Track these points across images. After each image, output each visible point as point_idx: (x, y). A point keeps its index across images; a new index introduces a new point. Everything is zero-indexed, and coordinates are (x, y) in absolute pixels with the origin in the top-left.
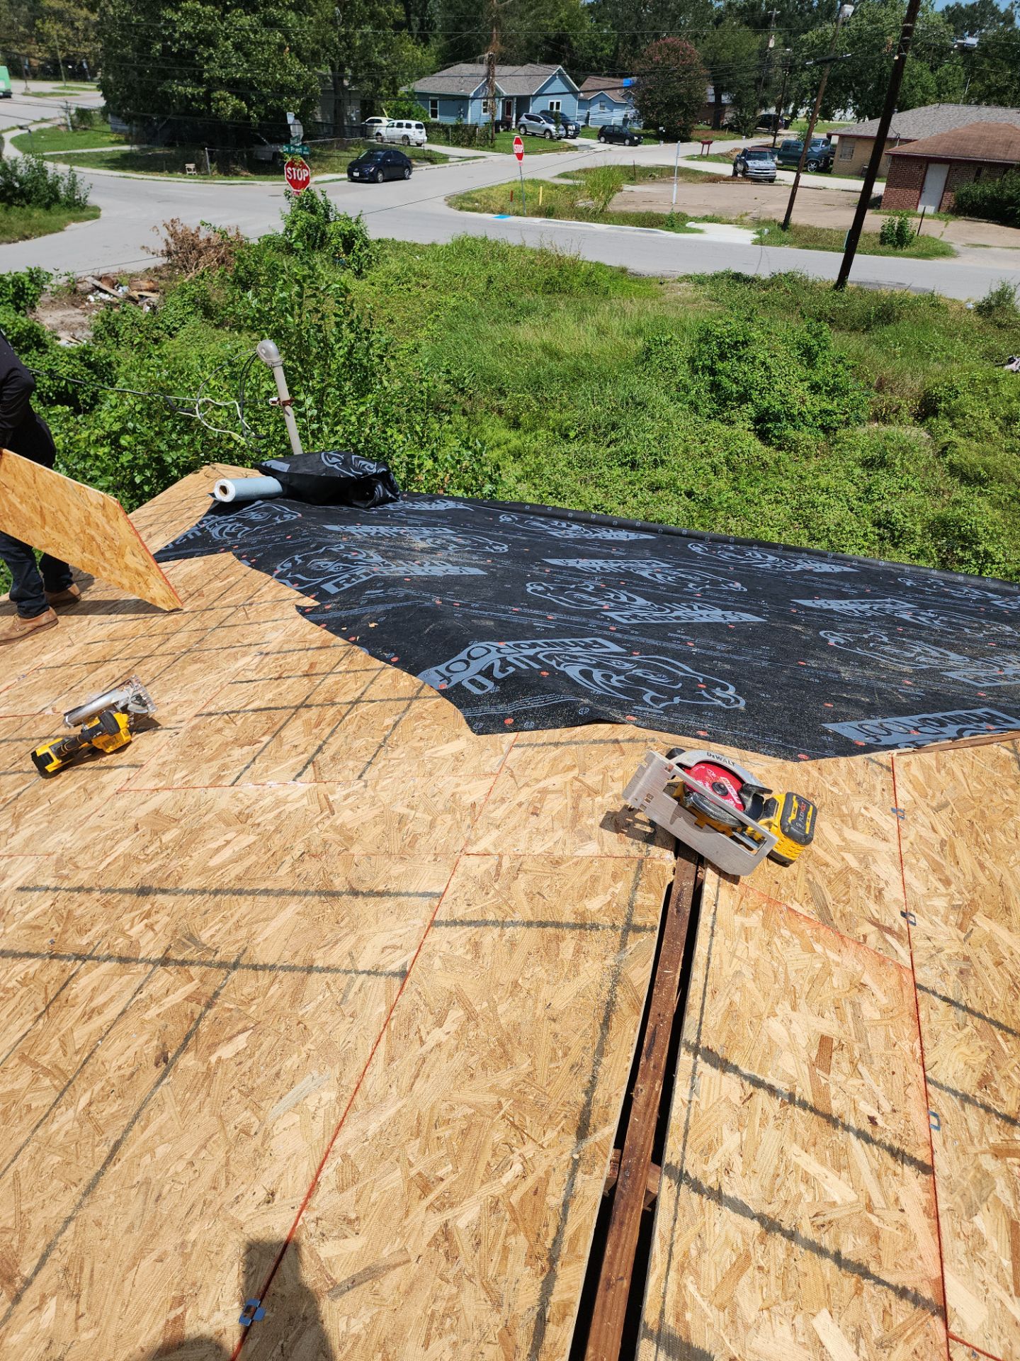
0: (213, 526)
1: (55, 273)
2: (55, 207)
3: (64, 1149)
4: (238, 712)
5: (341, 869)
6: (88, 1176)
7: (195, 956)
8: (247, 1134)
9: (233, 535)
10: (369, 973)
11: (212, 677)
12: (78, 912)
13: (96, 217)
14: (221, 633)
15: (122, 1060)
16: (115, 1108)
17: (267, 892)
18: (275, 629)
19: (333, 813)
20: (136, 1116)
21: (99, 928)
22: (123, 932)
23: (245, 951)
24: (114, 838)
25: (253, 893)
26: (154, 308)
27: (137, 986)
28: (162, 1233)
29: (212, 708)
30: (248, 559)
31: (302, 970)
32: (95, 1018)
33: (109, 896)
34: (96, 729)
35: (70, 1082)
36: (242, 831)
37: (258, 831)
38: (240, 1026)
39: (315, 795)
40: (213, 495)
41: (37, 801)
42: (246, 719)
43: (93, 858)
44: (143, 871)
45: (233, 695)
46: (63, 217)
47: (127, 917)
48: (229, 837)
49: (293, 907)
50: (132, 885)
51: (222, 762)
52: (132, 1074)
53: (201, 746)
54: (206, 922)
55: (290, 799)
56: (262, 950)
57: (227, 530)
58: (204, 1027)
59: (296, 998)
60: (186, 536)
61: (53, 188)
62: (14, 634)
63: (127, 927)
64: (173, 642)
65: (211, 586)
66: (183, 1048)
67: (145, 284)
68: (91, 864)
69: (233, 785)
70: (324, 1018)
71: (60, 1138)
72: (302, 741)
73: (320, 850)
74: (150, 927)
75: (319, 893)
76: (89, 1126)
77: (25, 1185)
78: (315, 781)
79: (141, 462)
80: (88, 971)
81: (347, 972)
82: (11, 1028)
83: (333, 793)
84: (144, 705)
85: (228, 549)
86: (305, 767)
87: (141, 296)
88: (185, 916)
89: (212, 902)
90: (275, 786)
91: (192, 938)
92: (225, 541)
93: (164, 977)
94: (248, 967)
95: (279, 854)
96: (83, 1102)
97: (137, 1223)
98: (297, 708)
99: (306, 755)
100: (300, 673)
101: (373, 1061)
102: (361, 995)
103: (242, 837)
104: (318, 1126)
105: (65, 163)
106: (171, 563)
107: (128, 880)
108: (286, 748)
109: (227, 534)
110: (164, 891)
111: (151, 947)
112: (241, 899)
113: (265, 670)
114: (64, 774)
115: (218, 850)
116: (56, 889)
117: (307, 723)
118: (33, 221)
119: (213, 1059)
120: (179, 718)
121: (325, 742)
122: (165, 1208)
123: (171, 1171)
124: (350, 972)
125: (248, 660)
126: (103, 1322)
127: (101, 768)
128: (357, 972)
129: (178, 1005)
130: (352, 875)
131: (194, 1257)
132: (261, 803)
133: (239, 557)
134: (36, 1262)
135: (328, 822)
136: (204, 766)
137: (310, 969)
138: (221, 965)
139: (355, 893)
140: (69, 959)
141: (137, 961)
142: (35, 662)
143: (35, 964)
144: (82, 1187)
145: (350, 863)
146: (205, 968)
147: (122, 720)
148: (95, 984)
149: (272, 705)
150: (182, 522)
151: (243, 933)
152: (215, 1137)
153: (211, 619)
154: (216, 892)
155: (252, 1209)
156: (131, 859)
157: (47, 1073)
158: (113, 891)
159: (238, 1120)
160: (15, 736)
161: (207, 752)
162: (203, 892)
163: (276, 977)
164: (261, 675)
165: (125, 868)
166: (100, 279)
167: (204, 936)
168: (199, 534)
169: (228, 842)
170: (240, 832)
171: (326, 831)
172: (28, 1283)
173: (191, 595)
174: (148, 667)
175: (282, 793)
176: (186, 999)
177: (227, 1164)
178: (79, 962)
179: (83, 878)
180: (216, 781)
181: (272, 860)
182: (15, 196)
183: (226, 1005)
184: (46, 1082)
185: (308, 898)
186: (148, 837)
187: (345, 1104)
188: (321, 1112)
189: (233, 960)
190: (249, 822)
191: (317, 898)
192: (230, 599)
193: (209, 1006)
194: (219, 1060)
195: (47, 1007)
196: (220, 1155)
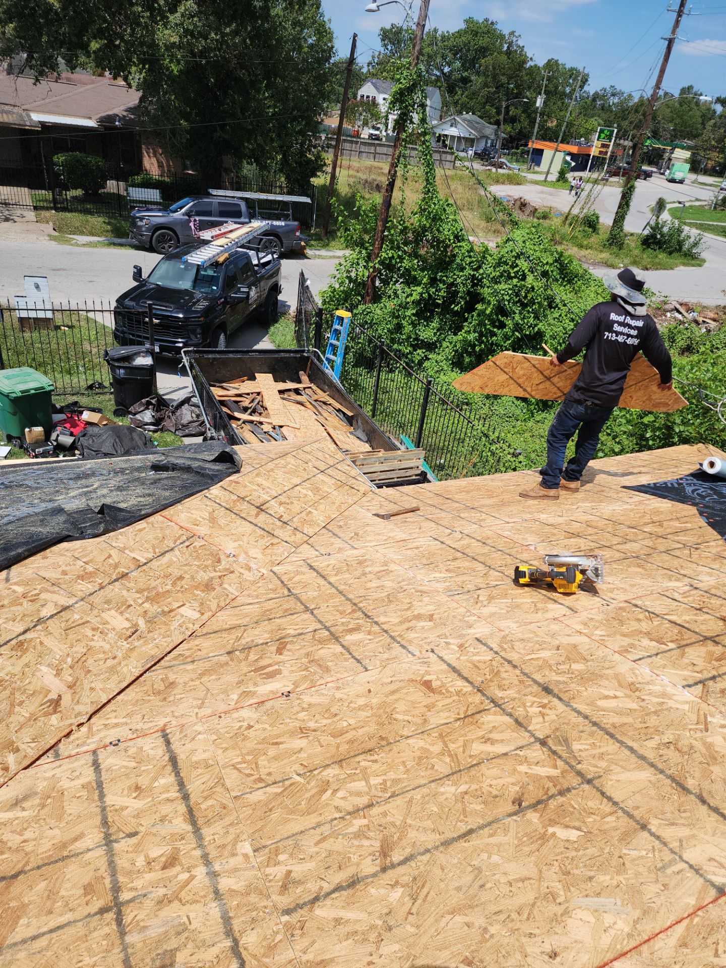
0: (690, 485)
1: (658, 294)
2: (675, 255)
3: (441, 807)
4: (658, 616)
5: (697, 775)
6: (449, 835)
7: (564, 755)
8: (554, 899)
9: (703, 497)
10: (691, 866)
11: (647, 582)
12: (504, 675)
13: (700, 266)
14: (666, 557)
15: (494, 782)
16: (479, 807)
17: (631, 749)
18: (710, 575)
19: (707, 730)
20: (489, 824)
21: (511, 693)
22: (525, 706)
23: (600, 777)
24: (542, 645)
25: (621, 743)
26: (709, 331)
27: (520, 744)
28: (476, 910)
29: (639, 603)
30: (708, 518)
31: (638, 822)
32: (488, 745)
33: (525, 679)
34: (561, 574)
35: (460, 771)
36: (630, 697)
37: (642, 704)
38: (577, 824)
39: (696, 708)
40: (701, 465)
41: (505, 596)
42: (662, 624)
43: (524, 649)
44: (552, 677)
45: (658, 602)
46: (677, 261)
47: (530, 698)
48: (618, 694)
49: (647, 774)
50: (541, 681)
51: (631, 641)
52: (496, 796)
53: (622, 623)
54: (580, 738)
55: (674, 698)
56: (612, 786)
57: (699, 492)
58: (552, 804)
59: (626, 838)
60: (665, 483)
61: (680, 244)
62: (531, 494)
63: (528, 704)
64: (628, 546)
65: (671, 523)
66: (534, 806)
67: (712, 315)
68: (522, 651)
69: (634, 661)
70: (641, 869)
71: (442, 798)
72: (701, 664)
73: (685, 749)
74: (543, 715)
75: (673, 780)
76: (459, 806)
77: (413, 810)
78: (701, 698)
79: (657, 425)
80: (495, 714)
81: (672, 852)
82: (442, 714)
83: (713, 716)
84: (597, 576)
85: (694, 504)
86: (696, 684)
87: (704, 322)
88: (568, 724)
89: (589, 728)
90: (666, 680)
91: (566, 742)
92: (694, 499)
93: (537, 752)
94: (597, 789)
95: (651, 730)
96: (463, 788)
97: (464, 889)
98: (706, 638)
99: (700, 675)
100: (718, 615)
101: (669, 933)
102: (679, 877)
103: (627, 700)
104: (606, 940)
105: (697, 228)
106: (648, 496)
107: (540, 676)
108: (686, 661)
109: (698, 494)
110: (560, 699)
111: (539, 727)
112: (611, 741)
113: (690, 599)
114: (526, 589)
115: (607, 697)
116: (496, 653)
117: (710, 654)
118: (657, 260)
119: (551, 830)
120: (613, 596)
121: (720, 676)
122: (484, 896)
123: (497, 877)
124: (675, 853)
125: (681, 586)
126: (422, 930)
127: (549, 598)
128: (681, 857)
129: (541, 778)
130: (706, 785)
131: (489, 944)
132: (651, 687)
133: (701, 513)
134: (402, 858)
135: (699, 734)
136: (618, 637)
137: (644, 827)
138: (579, 773)
139: (704, 802)
140: (488, 699)
141: (526, 729)
142: (536, 516)
143: (468, 688)
144: (443, 838)
145: (706, 774)
146: (567, 767)
147: (579, 577)
148: (496, 724)
149: (686, 625)
150: (666, 473)
151: (603, 764)
152: (532, 881)
153: (662, 545)
154: (595, 724)
155: (538, 951)
156: (546, 665)
157: (450, 756)
158: (529, 677)
159: (552, 884)
160: (507, 551)
161: (624, 629)
162: (586, 717)
163: (616, 812)
164: (685, 600)
165: (540, 668)
166: (681, 305)
167: (576, 746)
168: (676, 486)
169: (616, 697)
170: (627, 696)
171: (695, 739)
172: (393, 866)
173: (653, 522)
174: (604, 553)
175: (670, 690)
176: (548, 777)
177: (533, 905)
178: (492, 705)
179: (514, 657)
180: (624, 652)
181: (644, 731)
182: (654, 243)
183: (572, 802)
184: (448, 760)
185: (661, 776)
186: (563, 659)
187: (633, 944)
188: (612, 932)
189: (589, 777)
190: (637, 693)
191: (669, 781)
192: (681, 538)
193: (561, 793)
194: (554, 834)
195: (465, 717)
196: (530, 897)
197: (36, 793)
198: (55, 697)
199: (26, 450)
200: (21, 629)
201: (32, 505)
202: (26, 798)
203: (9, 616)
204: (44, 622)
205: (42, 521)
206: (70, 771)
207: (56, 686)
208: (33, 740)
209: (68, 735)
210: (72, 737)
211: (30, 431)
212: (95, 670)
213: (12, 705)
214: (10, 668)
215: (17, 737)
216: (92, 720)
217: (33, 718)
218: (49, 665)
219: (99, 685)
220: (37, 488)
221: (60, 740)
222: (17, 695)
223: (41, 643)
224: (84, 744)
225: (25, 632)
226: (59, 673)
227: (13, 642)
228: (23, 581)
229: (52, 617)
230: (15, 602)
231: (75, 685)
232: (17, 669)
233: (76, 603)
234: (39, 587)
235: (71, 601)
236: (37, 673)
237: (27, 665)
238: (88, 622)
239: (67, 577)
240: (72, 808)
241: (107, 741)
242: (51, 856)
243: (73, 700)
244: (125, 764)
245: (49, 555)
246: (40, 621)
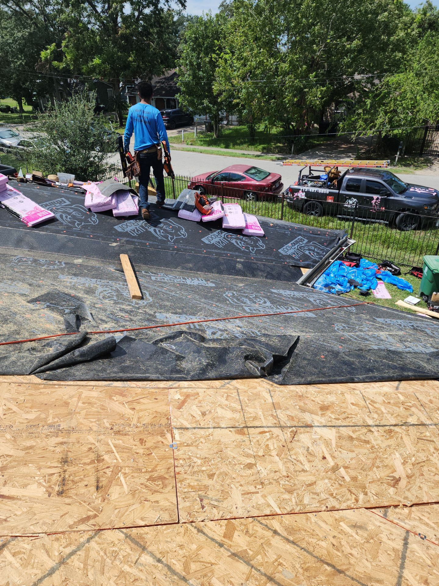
197: (367, 530)
198: (397, 477)
199: (429, 304)
200: (394, 422)
201: (425, 347)
202: (361, 527)
203: (391, 411)
204: (408, 426)
205: (428, 359)
206: (389, 532)
207: (400, 471)
208: (376, 495)
209: (396, 506)
210: (397, 510)
211: (436, 295)
212: (426, 476)
213: (373, 465)
214: (380, 442)
215: (369, 486)
216: (414, 508)
217: (380, 481)
218: (401, 454)
219: (425, 488)
220: (432, 337)
221: (390, 506)
222: (378, 461)
223: (402, 438)
224: (403, 520)
225: (395, 425)
226: (404, 463)
227: (387, 428)
228: (405, 394)
229: (413, 425)
230: (396, 404)
231: (411, 477)
232: (383, 445)
233: (431, 425)
234: (413, 402)
235: (428, 422)
236: (392, 455)
237: (389, 446)
238: (433, 441)
239: (431, 405)
240: (383, 559)
241: (418, 532)
242: (361, 578)
243: (406, 486)
244: (424, 557)
245: (426, 385)
246: (405, 424)
